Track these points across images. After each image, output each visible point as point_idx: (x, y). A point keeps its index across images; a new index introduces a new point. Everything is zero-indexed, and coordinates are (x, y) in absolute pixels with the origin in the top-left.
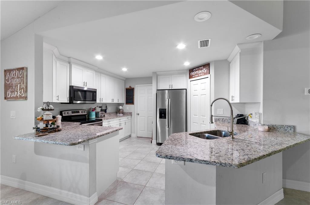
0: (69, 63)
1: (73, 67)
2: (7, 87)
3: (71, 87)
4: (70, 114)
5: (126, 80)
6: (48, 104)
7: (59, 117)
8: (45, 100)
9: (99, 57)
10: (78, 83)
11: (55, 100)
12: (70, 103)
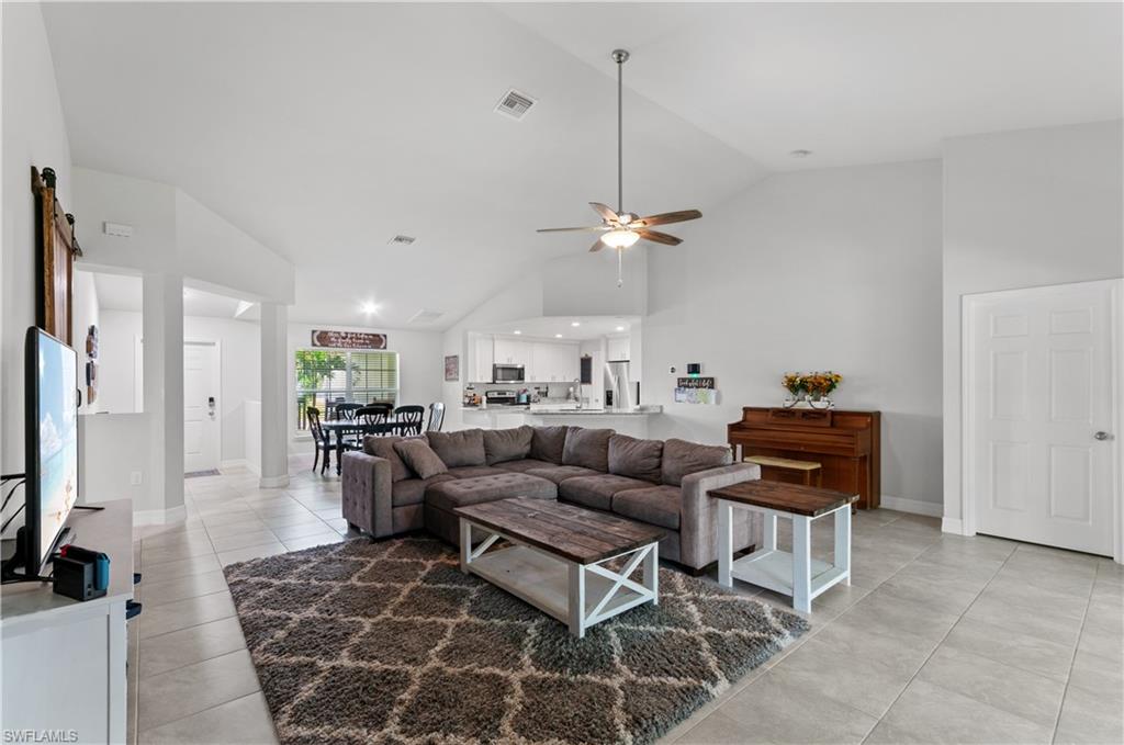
0: (493, 340)
1: (496, 342)
2: (447, 370)
3: (494, 365)
4: (496, 395)
5: (581, 343)
6: (471, 384)
7: (485, 398)
8: (470, 381)
9: (517, 332)
10: (502, 361)
11: (479, 381)
12: (494, 383)
